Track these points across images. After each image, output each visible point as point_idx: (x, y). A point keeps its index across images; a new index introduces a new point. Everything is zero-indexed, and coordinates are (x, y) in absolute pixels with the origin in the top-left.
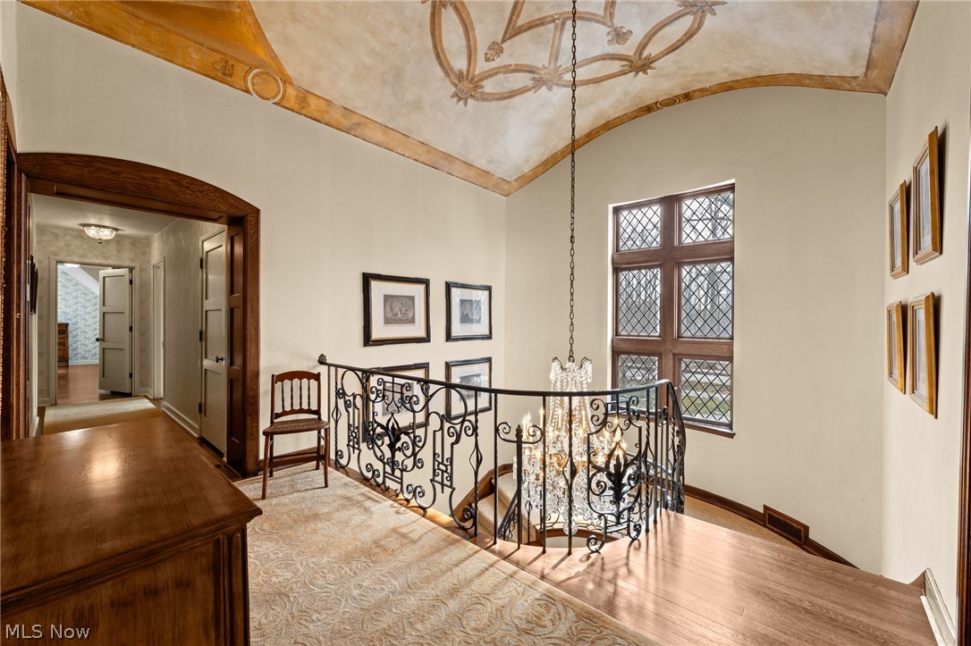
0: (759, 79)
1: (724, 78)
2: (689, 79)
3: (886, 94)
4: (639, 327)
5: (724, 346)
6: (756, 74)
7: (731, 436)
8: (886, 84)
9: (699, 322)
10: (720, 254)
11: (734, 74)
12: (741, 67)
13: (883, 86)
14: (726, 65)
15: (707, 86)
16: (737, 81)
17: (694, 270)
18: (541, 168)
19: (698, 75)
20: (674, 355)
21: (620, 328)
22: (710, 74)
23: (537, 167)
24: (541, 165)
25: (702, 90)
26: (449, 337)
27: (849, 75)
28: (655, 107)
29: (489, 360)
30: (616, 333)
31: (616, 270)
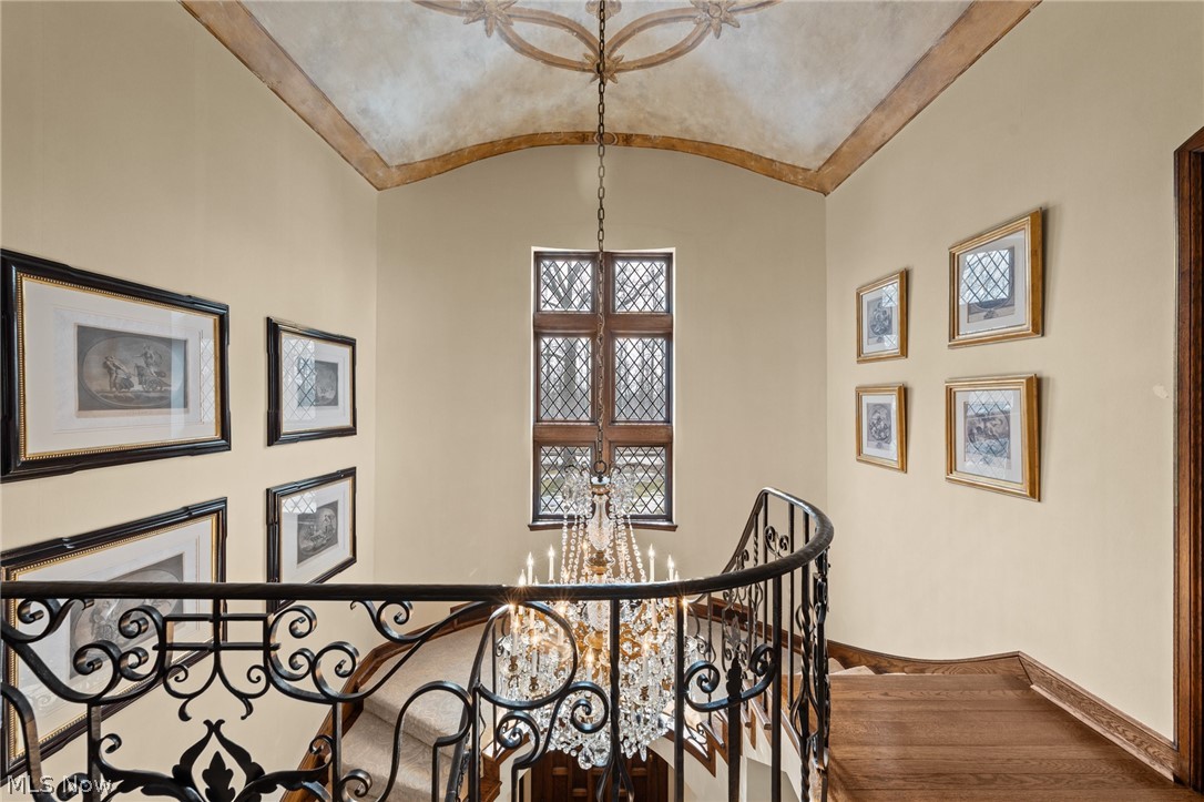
0: (705, 146)
1: (673, 131)
2: (641, 116)
3: (826, 194)
4: (566, 411)
5: (662, 430)
6: (707, 138)
7: (673, 528)
8: (832, 184)
9: (634, 404)
10: (657, 329)
11: (687, 130)
12: (697, 123)
13: (828, 186)
14: (686, 115)
15: (653, 134)
16: (683, 140)
17: (640, 344)
18: (438, 163)
19: (652, 115)
20: (610, 442)
21: (543, 411)
22: (665, 119)
23: (434, 159)
24: (439, 157)
25: (646, 138)
26: (274, 435)
27: (802, 166)
28: (590, 138)
29: (350, 473)
30: (538, 419)
31: (538, 336)
